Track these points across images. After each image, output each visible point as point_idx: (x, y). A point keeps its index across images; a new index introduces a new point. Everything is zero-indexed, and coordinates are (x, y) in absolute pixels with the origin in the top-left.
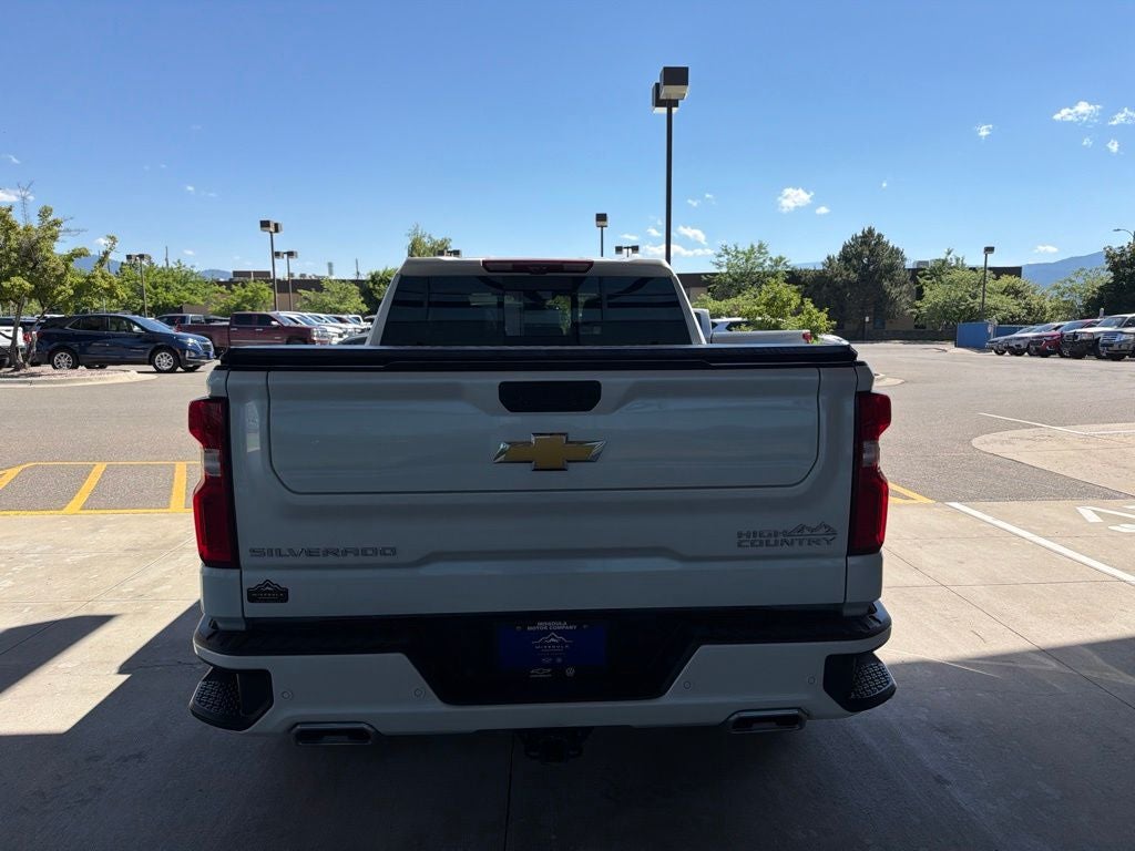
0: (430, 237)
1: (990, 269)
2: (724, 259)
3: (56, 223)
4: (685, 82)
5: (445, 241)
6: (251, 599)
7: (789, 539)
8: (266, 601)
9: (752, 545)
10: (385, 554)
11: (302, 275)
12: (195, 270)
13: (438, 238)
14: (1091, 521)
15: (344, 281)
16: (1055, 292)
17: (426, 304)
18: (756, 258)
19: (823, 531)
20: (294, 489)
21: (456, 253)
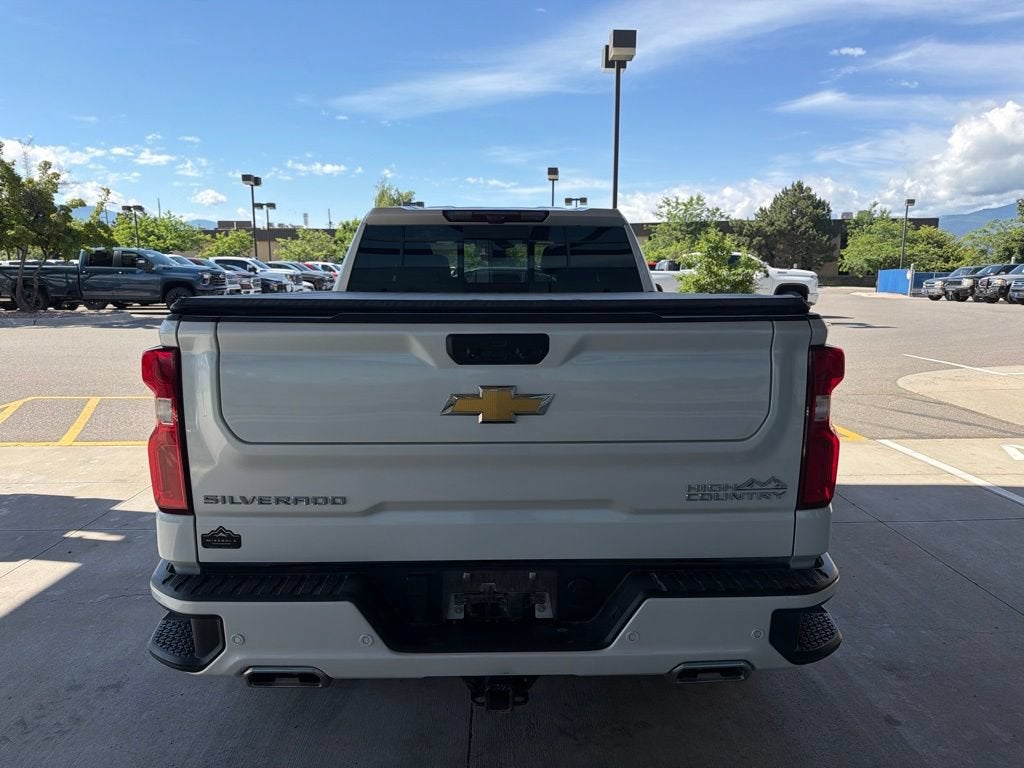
0: (397, 190)
1: (910, 220)
2: (665, 210)
3: (57, 176)
4: (633, 45)
5: (411, 194)
6: (206, 545)
7: (738, 492)
8: (220, 547)
9: (702, 499)
10: (334, 503)
11: (280, 225)
12: (184, 220)
13: (404, 191)
14: (1016, 458)
15: (317, 230)
16: (970, 242)
17: (402, 251)
18: (695, 209)
19: (773, 485)
20: (244, 439)
21: (421, 204)
